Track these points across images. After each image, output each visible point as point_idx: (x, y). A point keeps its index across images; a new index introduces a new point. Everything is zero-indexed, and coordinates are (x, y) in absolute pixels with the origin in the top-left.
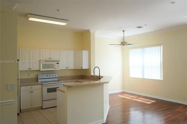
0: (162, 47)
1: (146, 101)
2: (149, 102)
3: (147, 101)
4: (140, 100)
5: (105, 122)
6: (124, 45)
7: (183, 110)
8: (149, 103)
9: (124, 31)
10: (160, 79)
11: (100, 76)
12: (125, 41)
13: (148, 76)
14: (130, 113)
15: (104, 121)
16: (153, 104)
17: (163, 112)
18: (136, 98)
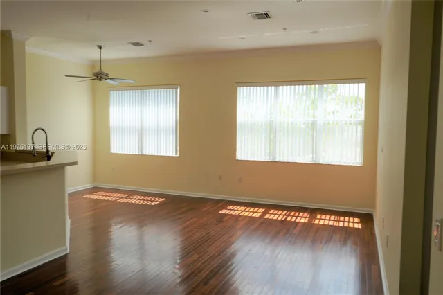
0: (179, 89)
1: (147, 200)
2: (154, 201)
3: (150, 201)
4: (135, 200)
5: (68, 251)
6: (100, 80)
7: (213, 208)
8: (154, 203)
9: (100, 48)
10: (174, 155)
11: (48, 151)
12: (104, 70)
13: (151, 150)
14: (111, 229)
15: (66, 249)
16: (161, 204)
17: (182, 216)
18: (126, 198)
